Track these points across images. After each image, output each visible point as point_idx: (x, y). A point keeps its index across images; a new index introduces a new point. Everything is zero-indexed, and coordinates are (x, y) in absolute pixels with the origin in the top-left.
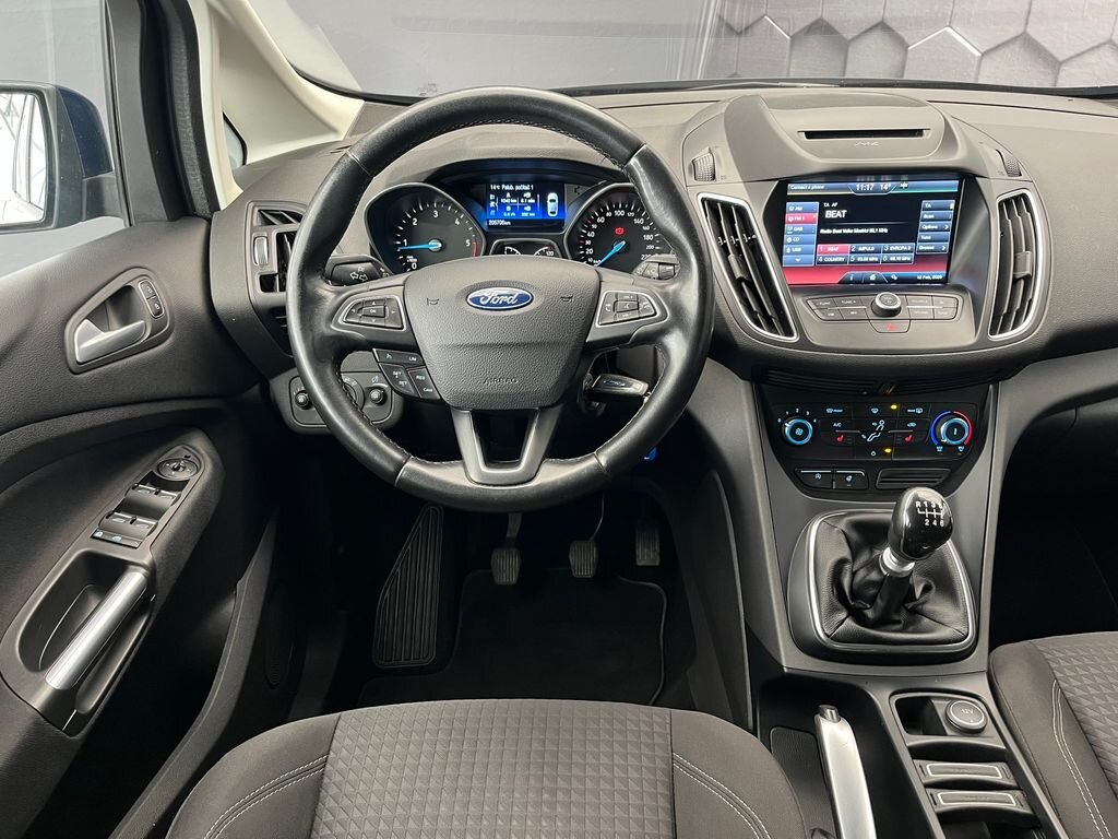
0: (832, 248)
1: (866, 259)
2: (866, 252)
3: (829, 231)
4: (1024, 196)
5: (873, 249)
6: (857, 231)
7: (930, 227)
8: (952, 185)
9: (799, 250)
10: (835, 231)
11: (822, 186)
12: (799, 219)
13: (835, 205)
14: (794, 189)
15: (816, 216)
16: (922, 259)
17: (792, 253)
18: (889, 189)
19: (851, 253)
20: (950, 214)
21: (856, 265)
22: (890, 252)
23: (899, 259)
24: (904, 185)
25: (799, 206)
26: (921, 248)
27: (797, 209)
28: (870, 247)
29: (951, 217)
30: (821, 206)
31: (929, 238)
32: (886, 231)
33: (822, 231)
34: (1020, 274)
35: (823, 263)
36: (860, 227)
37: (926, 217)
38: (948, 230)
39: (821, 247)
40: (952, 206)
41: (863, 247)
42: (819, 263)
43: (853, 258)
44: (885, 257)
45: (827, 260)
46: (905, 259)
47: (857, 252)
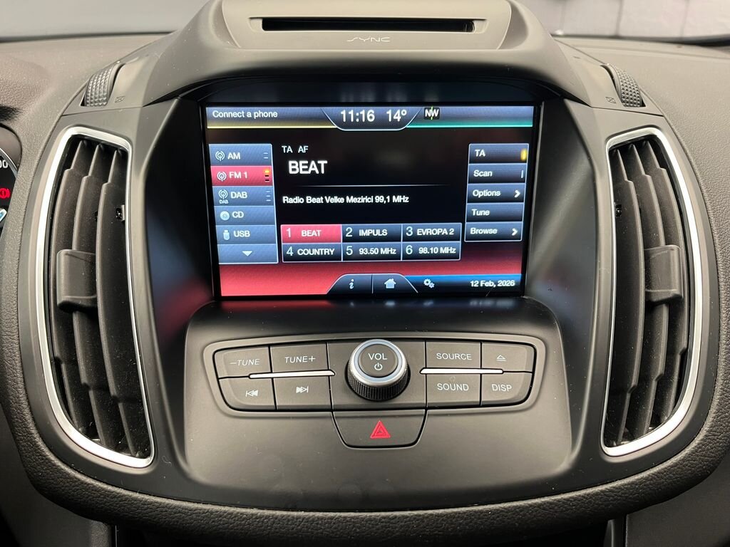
0: (309, 231)
1: (374, 252)
2: (371, 239)
3: (298, 200)
4: (652, 139)
5: (385, 233)
6: (352, 200)
7: (486, 193)
8: (520, 116)
9: (245, 234)
10: (310, 200)
11: (273, 113)
12: (238, 175)
13: (303, 149)
14: (219, 116)
15: (269, 171)
16: (477, 251)
17: (233, 240)
18: (404, 120)
19: (346, 240)
20: (522, 170)
21: (358, 262)
22: (415, 238)
23: (434, 250)
24: (432, 112)
25: (234, 152)
26: (474, 231)
27: (230, 156)
28: (381, 230)
29: (523, 173)
30: (277, 153)
31: (487, 213)
32: (406, 199)
33: (286, 199)
34: (661, 293)
35: (296, 257)
36: (357, 193)
37: (477, 174)
38: (519, 200)
39: (288, 229)
40: (525, 155)
41: (365, 230)
42: (288, 258)
43: (349, 249)
44: (409, 248)
45: (302, 252)
46: (445, 250)
47: (356, 238)
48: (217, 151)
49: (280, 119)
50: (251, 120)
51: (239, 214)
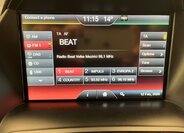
0: (68, 71)
1: (98, 80)
2: (97, 74)
3: (64, 57)
5: (103, 72)
6: (88, 57)
7: (148, 54)
9: (40, 72)
10: (69, 57)
11: (52, 17)
12: (36, 45)
13: (66, 34)
14: (28, 19)
15: (51, 43)
16: (143, 79)
17: (34, 75)
18: (112, 21)
19: (85, 74)
20: (164, 44)
21: (90, 84)
22: (116, 74)
23: (125, 79)
25: (35, 35)
26: (142, 71)
27: (33, 37)
28: (101, 70)
29: (165, 46)
30: (54, 35)
31: (148, 63)
32: (112, 56)
33: (58, 56)
35: (62, 83)
36: (91, 54)
37: (144, 45)
38: (162, 57)
39: (59, 70)
40: (165, 37)
41: (94, 70)
42: (59, 83)
43: (87, 78)
44: (113, 78)
45: (65, 80)
46: (129, 80)
47: (90, 74)
48: (27, 35)
49: (56, 20)
50: (43, 20)
51: (37, 63)
